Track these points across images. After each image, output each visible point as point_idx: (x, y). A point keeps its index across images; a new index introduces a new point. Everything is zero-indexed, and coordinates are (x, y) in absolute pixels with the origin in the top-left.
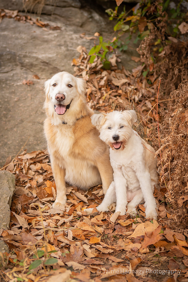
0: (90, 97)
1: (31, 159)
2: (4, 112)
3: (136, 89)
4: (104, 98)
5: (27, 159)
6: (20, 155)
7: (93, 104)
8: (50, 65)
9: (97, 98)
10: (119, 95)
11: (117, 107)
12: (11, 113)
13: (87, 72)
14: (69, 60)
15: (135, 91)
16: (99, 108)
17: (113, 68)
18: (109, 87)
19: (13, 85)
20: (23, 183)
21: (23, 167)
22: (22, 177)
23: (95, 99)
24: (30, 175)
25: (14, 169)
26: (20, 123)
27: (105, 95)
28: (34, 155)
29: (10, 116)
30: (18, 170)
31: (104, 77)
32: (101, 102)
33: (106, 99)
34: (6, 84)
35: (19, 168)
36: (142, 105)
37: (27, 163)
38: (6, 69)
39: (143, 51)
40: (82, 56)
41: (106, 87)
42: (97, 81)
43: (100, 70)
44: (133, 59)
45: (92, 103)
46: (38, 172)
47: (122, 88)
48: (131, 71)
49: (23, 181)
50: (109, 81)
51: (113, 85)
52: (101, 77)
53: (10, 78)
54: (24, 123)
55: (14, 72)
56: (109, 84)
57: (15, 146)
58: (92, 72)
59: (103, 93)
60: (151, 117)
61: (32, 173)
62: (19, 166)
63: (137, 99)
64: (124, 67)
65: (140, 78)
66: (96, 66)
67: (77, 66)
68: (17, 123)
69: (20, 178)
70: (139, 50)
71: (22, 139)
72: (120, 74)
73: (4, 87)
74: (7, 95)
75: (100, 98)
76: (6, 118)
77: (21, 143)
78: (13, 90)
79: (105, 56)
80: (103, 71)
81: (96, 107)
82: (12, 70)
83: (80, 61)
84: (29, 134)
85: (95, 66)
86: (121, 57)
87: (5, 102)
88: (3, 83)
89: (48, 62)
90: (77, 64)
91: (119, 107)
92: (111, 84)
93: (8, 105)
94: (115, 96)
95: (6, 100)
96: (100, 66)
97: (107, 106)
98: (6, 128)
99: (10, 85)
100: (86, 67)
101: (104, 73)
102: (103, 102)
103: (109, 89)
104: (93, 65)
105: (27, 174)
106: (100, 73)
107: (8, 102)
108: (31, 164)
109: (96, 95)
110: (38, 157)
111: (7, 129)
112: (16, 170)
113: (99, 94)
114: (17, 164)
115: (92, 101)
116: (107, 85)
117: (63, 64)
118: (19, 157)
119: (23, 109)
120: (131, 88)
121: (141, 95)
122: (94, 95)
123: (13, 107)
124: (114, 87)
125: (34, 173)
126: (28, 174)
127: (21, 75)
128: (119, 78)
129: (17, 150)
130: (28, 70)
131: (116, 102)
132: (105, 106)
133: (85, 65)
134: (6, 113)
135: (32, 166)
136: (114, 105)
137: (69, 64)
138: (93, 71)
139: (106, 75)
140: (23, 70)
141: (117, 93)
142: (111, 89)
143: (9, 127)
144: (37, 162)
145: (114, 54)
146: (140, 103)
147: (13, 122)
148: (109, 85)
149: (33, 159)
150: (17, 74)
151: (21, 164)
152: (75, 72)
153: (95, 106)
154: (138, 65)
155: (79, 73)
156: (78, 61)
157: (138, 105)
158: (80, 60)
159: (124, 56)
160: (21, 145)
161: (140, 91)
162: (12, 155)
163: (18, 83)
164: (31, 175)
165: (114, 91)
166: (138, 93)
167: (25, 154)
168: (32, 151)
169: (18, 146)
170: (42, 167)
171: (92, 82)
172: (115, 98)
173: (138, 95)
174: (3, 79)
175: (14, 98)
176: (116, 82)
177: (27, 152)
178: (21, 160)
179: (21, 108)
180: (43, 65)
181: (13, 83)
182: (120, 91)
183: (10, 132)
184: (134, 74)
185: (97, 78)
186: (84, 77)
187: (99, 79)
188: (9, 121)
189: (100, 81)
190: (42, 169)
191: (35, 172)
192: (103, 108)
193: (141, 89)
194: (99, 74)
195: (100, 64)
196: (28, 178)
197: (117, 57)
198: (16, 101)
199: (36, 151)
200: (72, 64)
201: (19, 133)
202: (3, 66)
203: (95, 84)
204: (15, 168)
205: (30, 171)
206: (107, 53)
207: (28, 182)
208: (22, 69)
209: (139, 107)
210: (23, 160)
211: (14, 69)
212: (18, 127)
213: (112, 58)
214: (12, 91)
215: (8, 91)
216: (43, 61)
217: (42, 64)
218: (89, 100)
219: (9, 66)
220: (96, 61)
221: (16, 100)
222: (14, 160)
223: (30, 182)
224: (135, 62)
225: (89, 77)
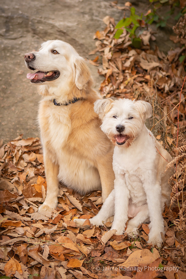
0: (109, 80)
1: (26, 147)
2: (3, 86)
3: (168, 76)
4: (127, 83)
5: (21, 146)
6: (14, 140)
7: (112, 89)
8: (68, 35)
9: (118, 82)
10: (146, 81)
11: (141, 96)
12: (11, 88)
13: (111, 48)
14: (92, 32)
15: (167, 78)
16: (118, 94)
17: (144, 47)
18: (135, 69)
19: (20, 54)
20: (11, 175)
21: (14, 155)
22: (11, 167)
23: (116, 83)
24: (21, 166)
25: (3, 157)
26: (20, 102)
27: (129, 79)
28: (30, 143)
29: (9, 92)
30: (8, 157)
31: (130, 57)
32: (122, 87)
33: (129, 84)
34: (12, 53)
35: (10, 156)
36: (173, 96)
37: (20, 151)
38: (15, 36)
39: (181, 31)
40: (109, 29)
41: (132, 70)
42: (122, 61)
43: (127, 48)
44: (171, 39)
45: (111, 87)
46: (32, 164)
47: (150, 73)
48: (166, 54)
49: (11, 172)
50: (136, 63)
51: (141, 68)
52: (127, 56)
53: (18, 47)
54: (25, 102)
55: (23, 40)
56: (136, 66)
57: (10, 129)
58: (117, 50)
59: (127, 76)
60: (182, 113)
61: (23, 163)
62: (11, 153)
63: (167, 89)
64: (158, 48)
65: (177, 63)
66: (123, 42)
67: (100, 40)
68: (16, 101)
69: (8, 169)
70: (175, 29)
71: (19, 121)
72: (151, 56)
73: (8, 56)
74: (11, 66)
75: (122, 82)
76: (5, 93)
77: (18, 126)
78: (19, 61)
79: (135, 32)
80: (131, 50)
81: (115, 93)
82: (21, 37)
83: (105, 35)
84: (28, 116)
85: (121, 43)
86: (157, 35)
87: (6, 74)
88: (8, 51)
89: (65, 31)
90: (100, 37)
91: (142, 96)
92: (139, 66)
93: (9, 78)
94: (141, 82)
95: (8, 72)
96: (128, 44)
97: (128, 93)
98: (2, 105)
99: (16, 54)
100: (111, 43)
101: (132, 52)
102: (125, 87)
103: (135, 73)
104: (120, 41)
105: (17, 164)
106: (127, 51)
107: (10, 74)
108: (25, 152)
109: (117, 78)
110: (34, 145)
111: (3, 107)
112: (6, 157)
113: (121, 78)
114: (9, 151)
115: (111, 84)
116: (133, 67)
117: (83, 36)
118: (12, 143)
119: (26, 86)
120: (162, 74)
121: (172, 85)
122: (115, 77)
123: (15, 81)
124: (142, 71)
125: (25, 164)
126: (19, 165)
127: (31, 44)
128: (149, 60)
129: (12, 134)
130: (41, 39)
131: (141, 89)
132: (126, 93)
133: (110, 40)
134: (5, 87)
135: (25, 156)
136: (137, 93)
137: (91, 37)
138: (119, 49)
139: (133, 55)
140: (35, 38)
141: (144, 78)
142: (137, 73)
143: (6, 105)
144: (32, 151)
145: (145, 30)
146: (170, 93)
147: (11, 100)
148: (136, 68)
149: (28, 147)
150: (26, 42)
151: (13, 152)
152: (96, 47)
153: (114, 91)
154: (176, 47)
155: (100, 49)
156: (102, 35)
157: (167, 96)
158: (104, 33)
159: (161, 34)
160: (17, 128)
161: (173, 79)
162: (5, 139)
163: (25, 53)
164: (23, 166)
165: (140, 75)
166: (169, 82)
167: (20, 140)
168: (28, 138)
169: (13, 129)
170: (37, 159)
171: (116, 62)
172: (140, 85)
173: (169, 84)
174: (8, 47)
175: (18, 71)
176: (145, 65)
177: (23, 137)
178: (14, 147)
179: (24, 84)
180: (60, 35)
181: (19, 53)
182: (148, 77)
183: (6, 111)
184: (169, 58)
185: (122, 58)
186: (107, 54)
187: (124, 59)
188: (8, 97)
189: (125, 62)
190: (36, 161)
191: (28, 163)
192: (123, 95)
193: (175, 76)
194: (125, 53)
195: (129, 41)
196: (17, 169)
197: (152, 34)
198: (20, 75)
199: (33, 138)
200: (95, 37)
201: (17, 113)
202: (12, 31)
203: (118, 64)
204: (6, 155)
205: (22, 161)
206: (137, 28)
207: (16, 175)
208: (33, 37)
209: (169, 98)
210: (16, 146)
211: (25, 35)
212: (17, 106)
213: (146, 35)
214: (17, 62)
215: (12, 62)
216: (59, 30)
217: (58, 33)
218: (107, 84)
219: (19, 31)
220: (125, 36)
221: (19, 73)
222: (6, 145)
223: (19, 174)
224: (174, 43)
225: (112, 55)
